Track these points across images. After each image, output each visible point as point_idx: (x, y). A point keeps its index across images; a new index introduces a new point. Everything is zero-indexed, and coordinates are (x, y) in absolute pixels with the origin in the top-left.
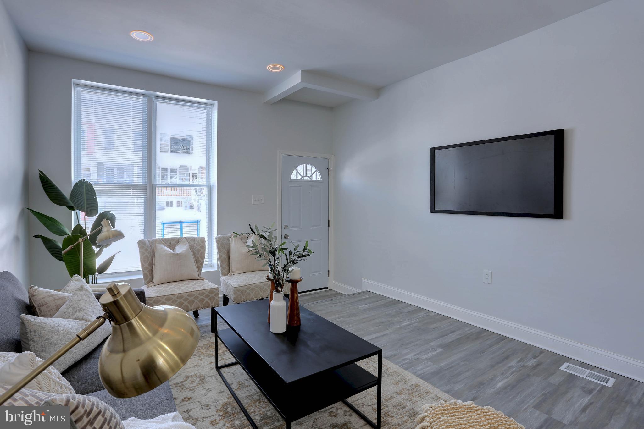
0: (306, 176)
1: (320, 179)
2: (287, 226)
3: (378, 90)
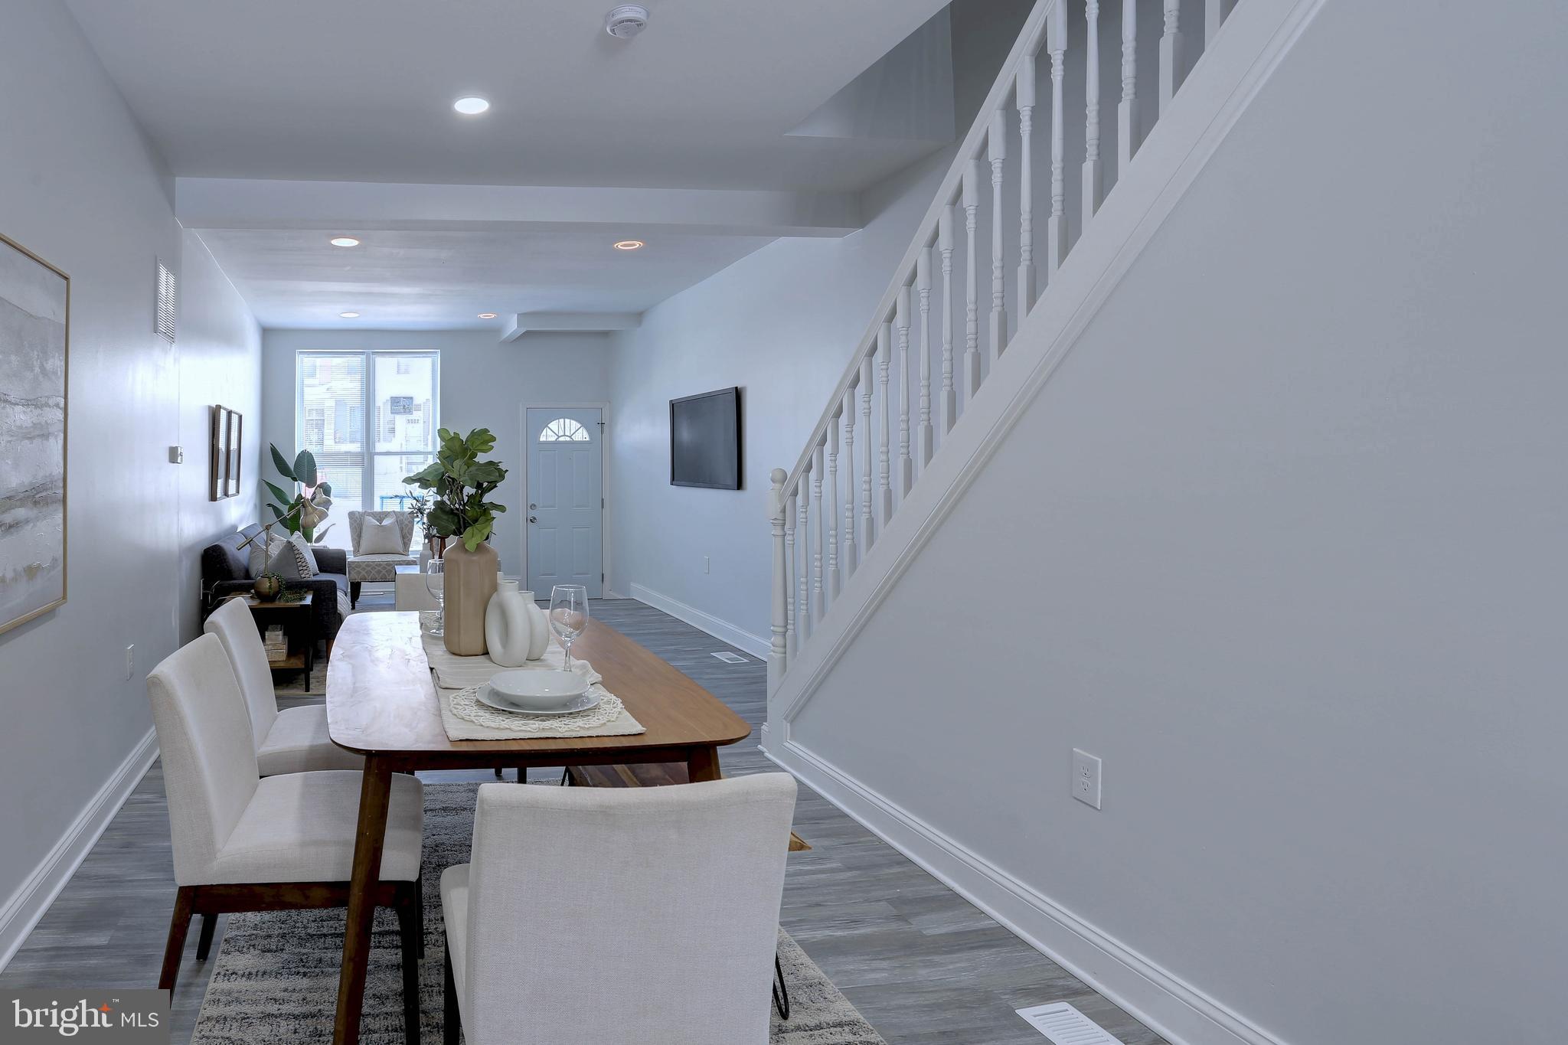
0: (565, 435)
1: (588, 439)
2: (535, 505)
3: (639, 317)
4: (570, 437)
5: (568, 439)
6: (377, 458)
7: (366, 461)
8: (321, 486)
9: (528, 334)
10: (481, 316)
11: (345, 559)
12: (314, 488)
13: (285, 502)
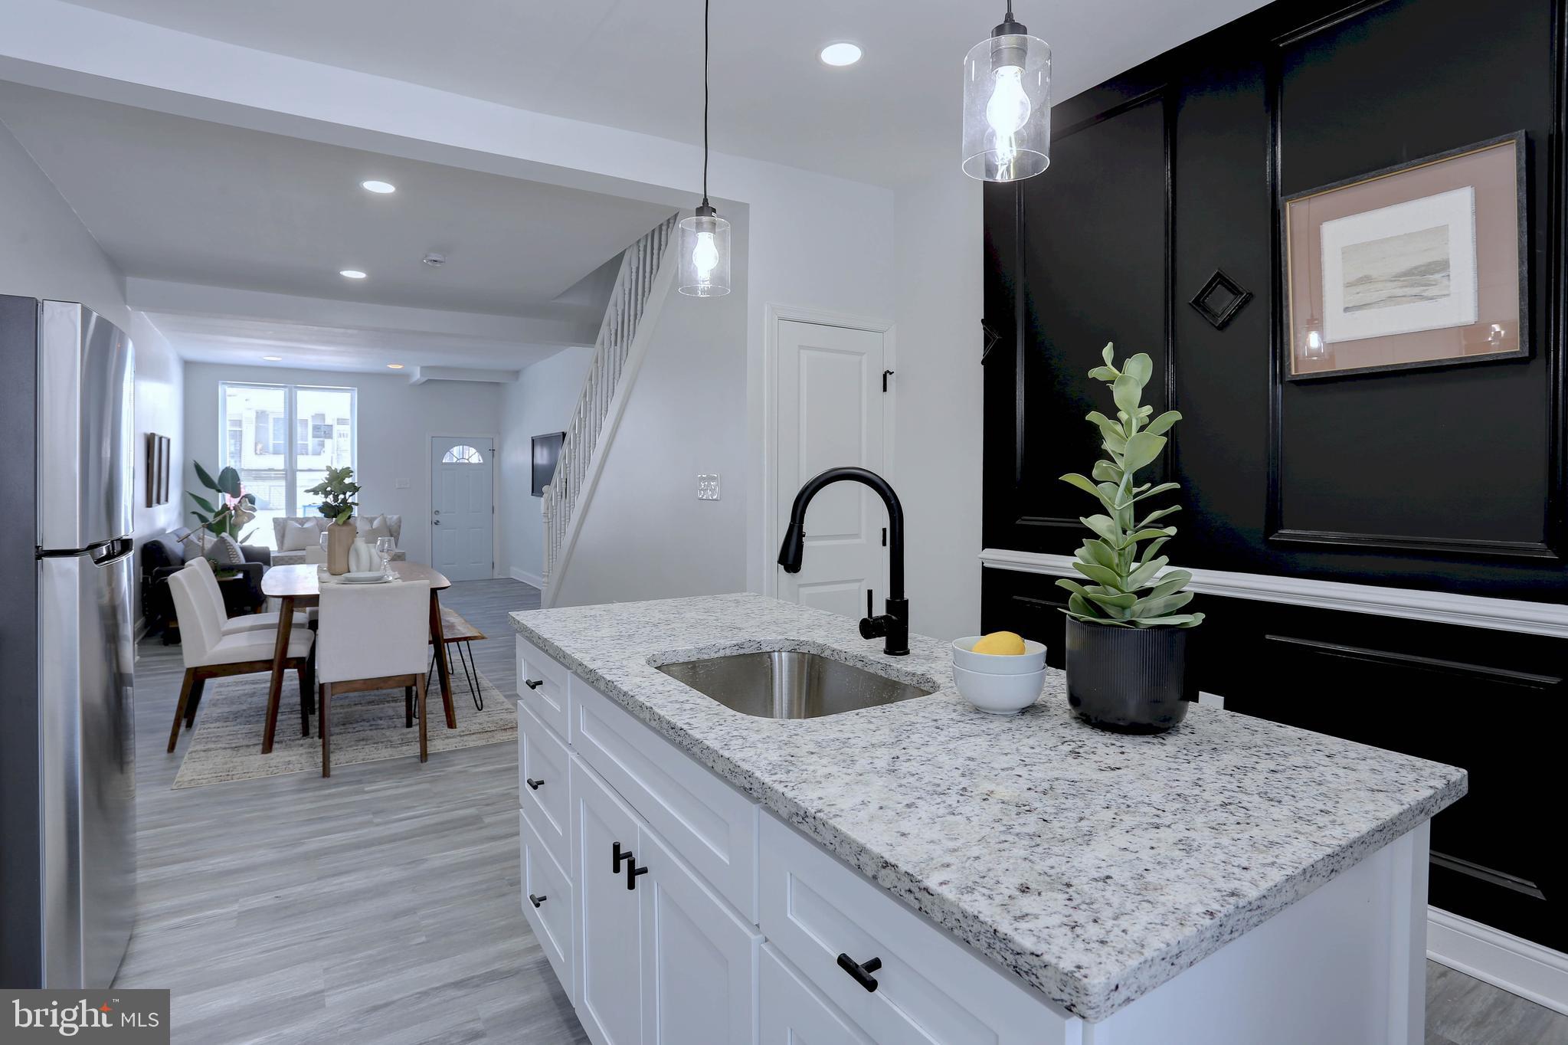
0: (463, 458)
1: (482, 461)
2: (438, 511)
3: (516, 373)
4: (468, 460)
5: (466, 461)
6: (299, 474)
7: (290, 476)
8: (246, 496)
9: (429, 381)
10: (390, 366)
11: (270, 554)
12: (239, 499)
13: (210, 510)
